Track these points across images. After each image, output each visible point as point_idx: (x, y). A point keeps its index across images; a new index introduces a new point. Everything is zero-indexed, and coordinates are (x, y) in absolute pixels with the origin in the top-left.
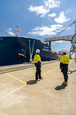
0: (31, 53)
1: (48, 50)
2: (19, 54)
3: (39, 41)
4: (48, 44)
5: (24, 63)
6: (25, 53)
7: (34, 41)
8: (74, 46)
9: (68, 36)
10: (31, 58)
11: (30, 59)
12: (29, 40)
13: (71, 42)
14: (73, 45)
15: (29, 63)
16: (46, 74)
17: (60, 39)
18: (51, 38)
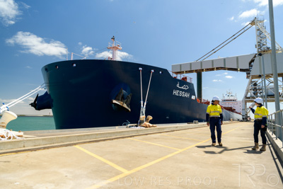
0: (144, 101)
1: (187, 95)
2: (114, 101)
3: (165, 71)
4: (186, 78)
5: (125, 125)
6: (129, 100)
7: (153, 71)
8: (255, 85)
9: (237, 58)
10: (144, 112)
11: (141, 114)
12: (140, 69)
13: (247, 74)
14: (252, 82)
15: (137, 126)
16: (180, 151)
17: (215, 67)
18: (191, 64)
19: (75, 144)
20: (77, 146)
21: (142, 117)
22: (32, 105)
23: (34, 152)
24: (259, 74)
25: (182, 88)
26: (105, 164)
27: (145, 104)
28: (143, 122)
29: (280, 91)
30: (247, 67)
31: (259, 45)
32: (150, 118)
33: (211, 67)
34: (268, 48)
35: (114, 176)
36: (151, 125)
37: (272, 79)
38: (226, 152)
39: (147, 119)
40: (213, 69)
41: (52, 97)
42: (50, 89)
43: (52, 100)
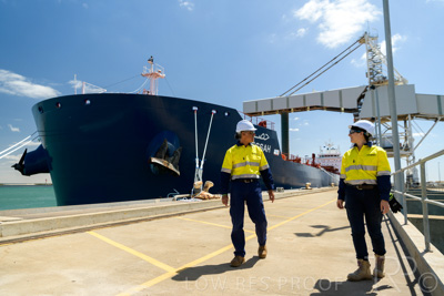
0: (200, 158)
1: (266, 148)
2: (154, 160)
3: (233, 112)
4: (265, 123)
5: (171, 196)
6: (177, 158)
7: (214, 112)
9: (340, 92)
10: (200, 176)
11: (196, 178)
12: (195, 108)
13: (355, 116)
15: (189, 198)
17: (308, 105)
18: (272, 100)
19: (89, 229)
20: (92, 233)
21: (198, 183)
22: (16, 167)
23: (18, 245)
24: (371, 116)
25: (260, 137)
26: (138, 258)
27: (202, 162)
28: (198, 191)
29: (402, 141)
30: (355, 106)
31: (371, 74)
32: (210, 184)
33: (302, 106)
34: (384, 78)
35: (152, 278)
36: (211, 195)
37: (390, 124)
38: (327, 233)
39: (205, 187)
40: (304, 109)
41: (51, 154)
42: (47, 142)
43: (51, 159)
